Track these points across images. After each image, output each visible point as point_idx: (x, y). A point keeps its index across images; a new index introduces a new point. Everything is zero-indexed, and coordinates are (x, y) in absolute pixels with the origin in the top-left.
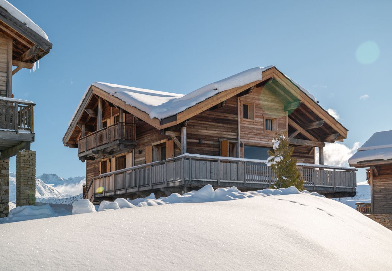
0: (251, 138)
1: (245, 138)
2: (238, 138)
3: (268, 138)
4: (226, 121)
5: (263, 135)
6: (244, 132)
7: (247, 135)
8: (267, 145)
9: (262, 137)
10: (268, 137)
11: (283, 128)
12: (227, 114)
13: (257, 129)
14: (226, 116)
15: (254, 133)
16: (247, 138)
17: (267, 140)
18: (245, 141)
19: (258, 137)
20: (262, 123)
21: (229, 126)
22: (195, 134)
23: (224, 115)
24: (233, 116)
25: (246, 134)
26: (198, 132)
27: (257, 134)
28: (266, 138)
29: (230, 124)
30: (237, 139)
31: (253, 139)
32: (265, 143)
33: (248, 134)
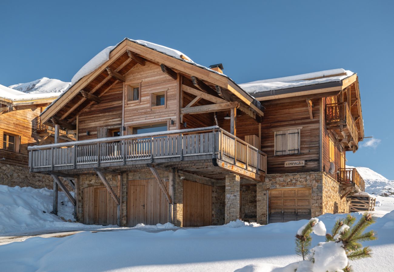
0: (135, 120)
1: (129, 120)
2: (122, 122)
3: (154, 115)
4: (112, 109)
5: (149, 112)
6: (128, 116)
7: (131, 118)
8: (153, 122)
9: (147, 116)
10: (155, 113)
11: (174, 99)
12: (113, 102)
13: (143, 109)
14: (112, 104)
15: (139, 113)
16: (132, 120)
17: (153, 117)
18: (128, 124)
19: (143, 116)
20: (149, 101)
21: (114, 113)
22: (85, 128)
23: (110, 104)
24: (118, 103)
25: (131, 116)
26: (88, 125)
27: (142, 114)
28: (152, 115)
29: (115, 111)
30: (121, 124)
31: (138, 119)
32: (150, 121)
33: (133, 116)
